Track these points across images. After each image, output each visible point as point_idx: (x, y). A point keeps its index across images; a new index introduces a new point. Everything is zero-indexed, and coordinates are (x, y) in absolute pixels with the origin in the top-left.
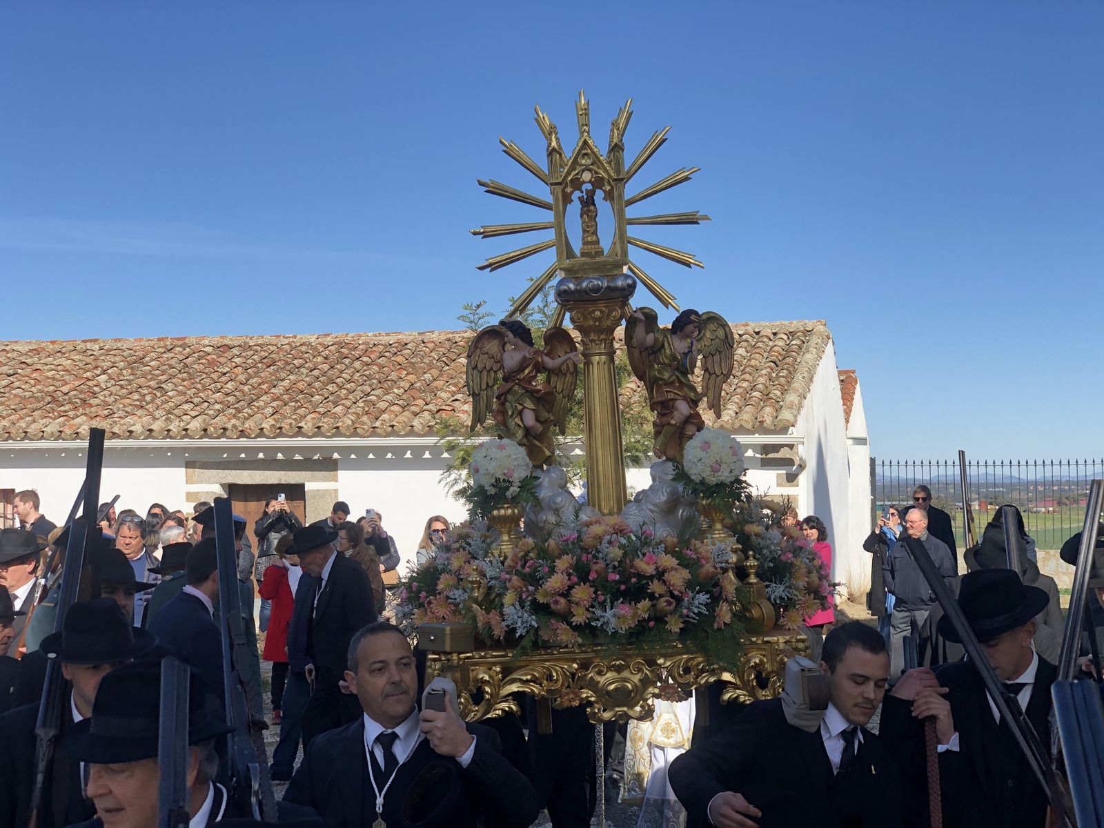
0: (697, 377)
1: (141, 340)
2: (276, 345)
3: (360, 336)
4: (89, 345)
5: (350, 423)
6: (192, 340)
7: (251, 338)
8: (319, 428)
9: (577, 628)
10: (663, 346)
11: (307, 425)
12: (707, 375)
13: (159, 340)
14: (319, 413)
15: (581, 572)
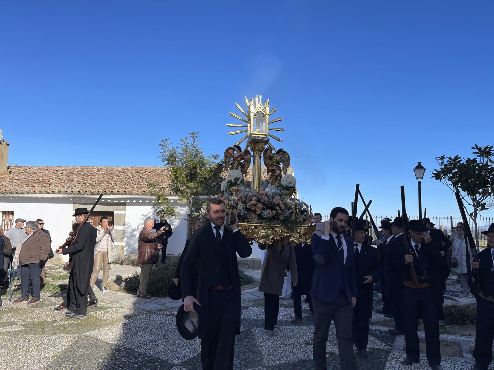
0: (281, 166)
1: (75, 167)
2: (117, 169)
3: (145, 167)
4: (58, 168)
5: (130, 190)
6: (91, 167)
7: (110, 167)
8: (119, 192)
9: (257, 214)
10: (274, 157)
11: (115, 191)
12: (284, 165)
13: (80, 167)
14: (121, 187)
15: (259, 201)
